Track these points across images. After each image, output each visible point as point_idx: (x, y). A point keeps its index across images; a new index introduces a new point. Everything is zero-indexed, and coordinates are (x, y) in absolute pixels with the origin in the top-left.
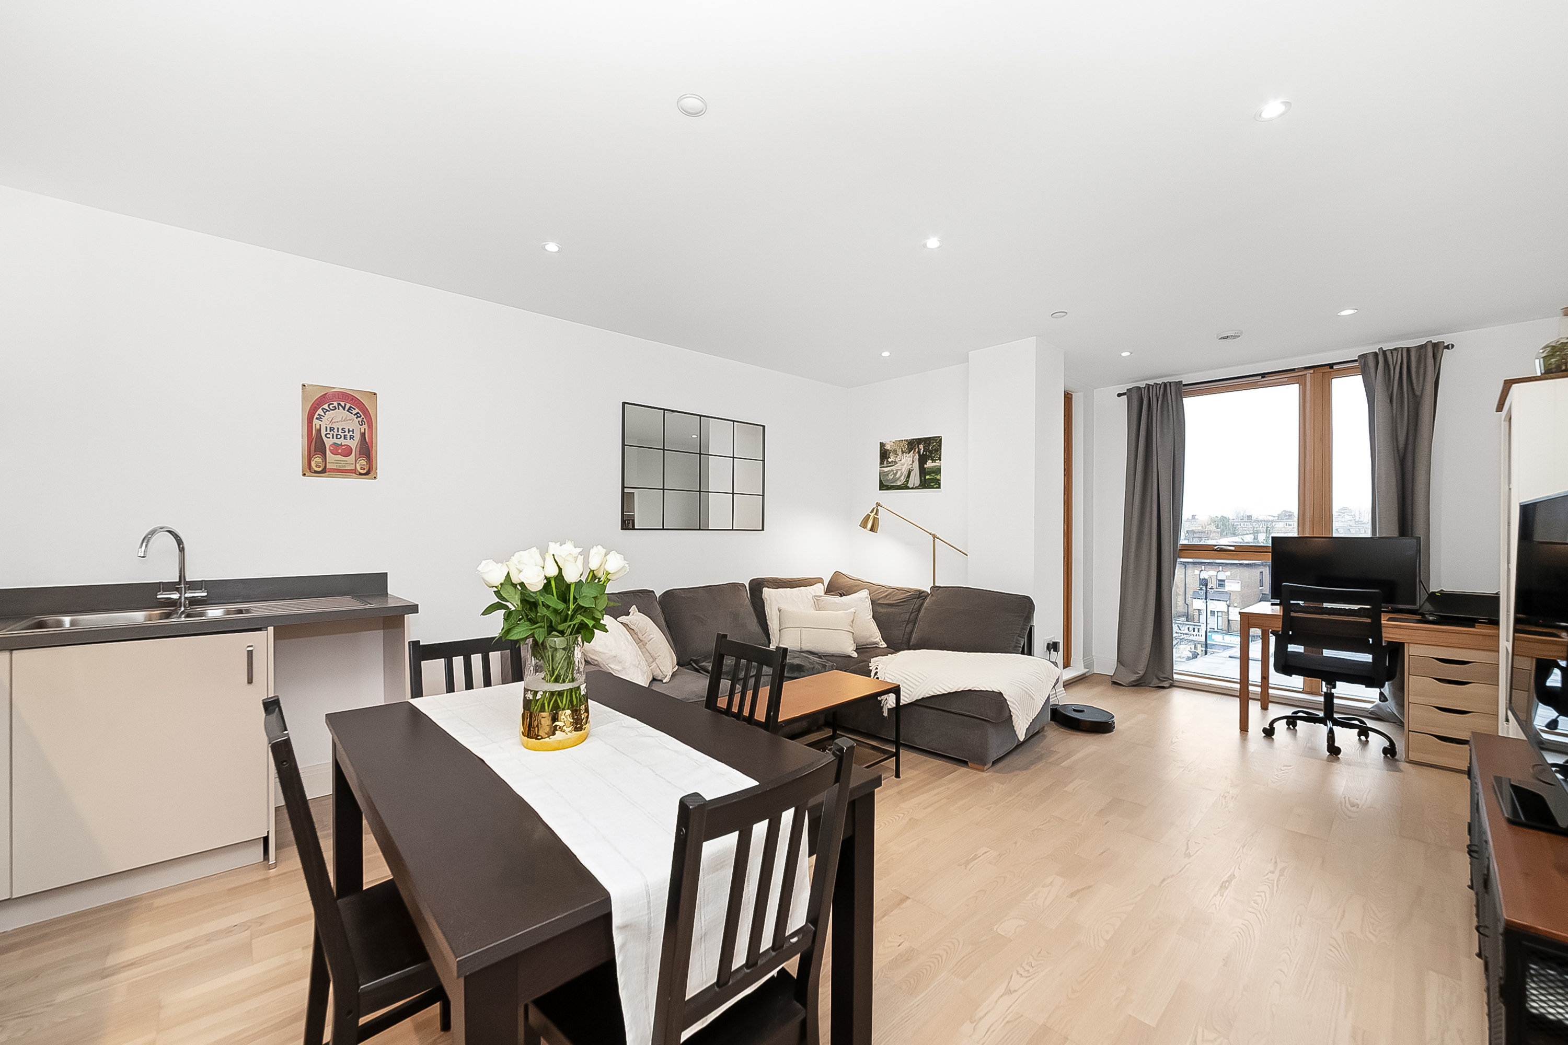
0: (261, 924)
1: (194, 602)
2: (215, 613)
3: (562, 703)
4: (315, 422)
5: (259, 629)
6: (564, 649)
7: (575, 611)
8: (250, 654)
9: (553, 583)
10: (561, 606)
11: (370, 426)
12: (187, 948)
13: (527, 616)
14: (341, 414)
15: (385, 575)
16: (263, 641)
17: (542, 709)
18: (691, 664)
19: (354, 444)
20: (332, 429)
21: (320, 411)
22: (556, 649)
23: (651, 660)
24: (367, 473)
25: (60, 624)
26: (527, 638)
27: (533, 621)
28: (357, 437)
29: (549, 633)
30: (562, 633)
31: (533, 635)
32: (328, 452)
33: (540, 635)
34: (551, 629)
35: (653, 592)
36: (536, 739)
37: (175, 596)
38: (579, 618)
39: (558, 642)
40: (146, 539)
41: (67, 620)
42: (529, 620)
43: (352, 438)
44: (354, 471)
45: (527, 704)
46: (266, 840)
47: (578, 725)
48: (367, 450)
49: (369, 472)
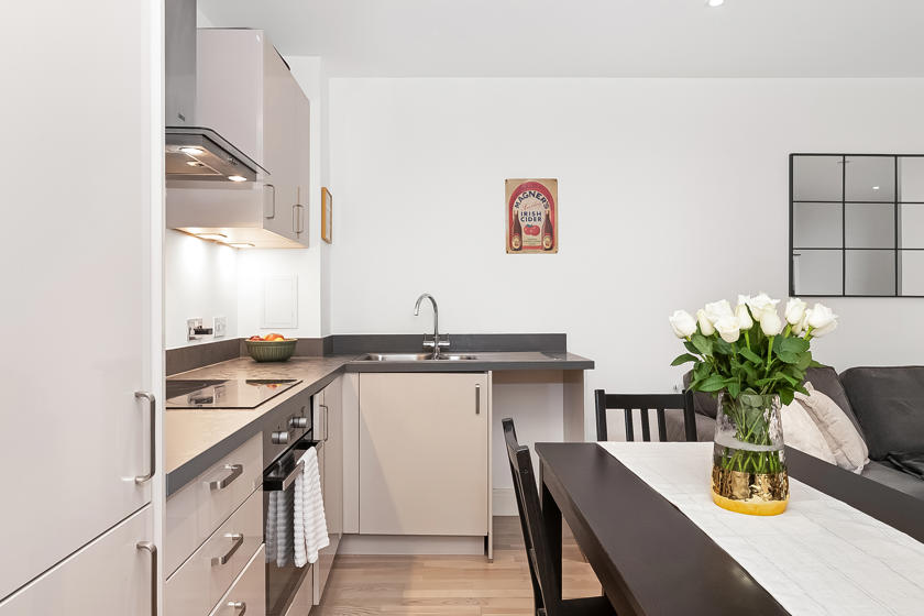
0: (487, 604)
1: (443, 349)
2: (454, 358)
3: (758, 465)
4: (514, 208)
5: (482, 372)
6: (759, 408)
7: (773, 368)
8: (478, 389)
9: (747, 336)
10: (758, 360)
11: (553, 209)
12: (444, 603)
13: (719, 369)
14: (532, 200)
15: (565, 335)
16: (485, 380)
17: (735, 468)
18: (889, 460)
19: (540, 224)
20: (526, 214)
21: (517, 200)
22: (751, 407)
23: (835, 446)
24: (551, 248)
25: (377, 359)
26: (718, 392)
27: (726, 375)
28: (543, 217)
29: (743, 389)
30: (758, 390)
31: (725, 390)
32: (523, 234)
33: (734, 391)
34: (745, 385)
35: (832, 368)
36: (730, 497)
37: (433, 344)
38: (779, 376)
39: (752, 399)
40: (418, 303)
41: (380, 357)
42: (721, 373)
43: (539, 219)
44: (541, 247)
45: (718, 461)
46: (486, 538)
47: (777, 493)
48: (550, 229)
49: (552, 248)
